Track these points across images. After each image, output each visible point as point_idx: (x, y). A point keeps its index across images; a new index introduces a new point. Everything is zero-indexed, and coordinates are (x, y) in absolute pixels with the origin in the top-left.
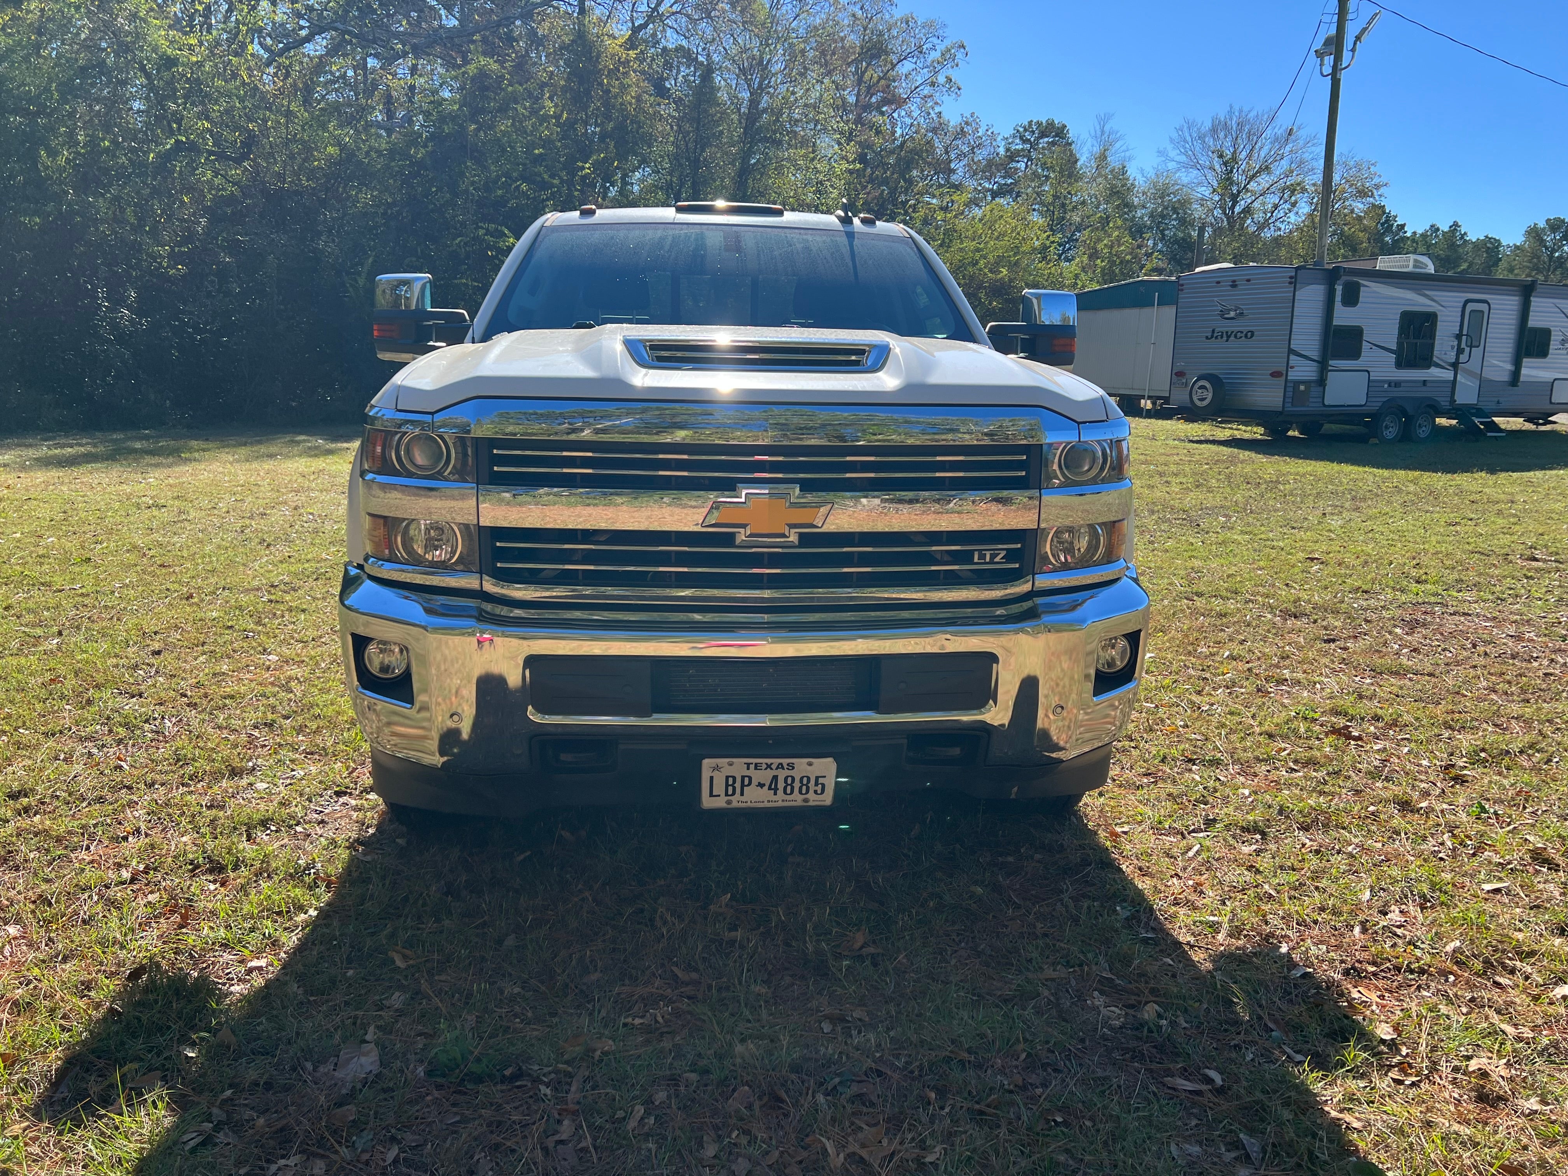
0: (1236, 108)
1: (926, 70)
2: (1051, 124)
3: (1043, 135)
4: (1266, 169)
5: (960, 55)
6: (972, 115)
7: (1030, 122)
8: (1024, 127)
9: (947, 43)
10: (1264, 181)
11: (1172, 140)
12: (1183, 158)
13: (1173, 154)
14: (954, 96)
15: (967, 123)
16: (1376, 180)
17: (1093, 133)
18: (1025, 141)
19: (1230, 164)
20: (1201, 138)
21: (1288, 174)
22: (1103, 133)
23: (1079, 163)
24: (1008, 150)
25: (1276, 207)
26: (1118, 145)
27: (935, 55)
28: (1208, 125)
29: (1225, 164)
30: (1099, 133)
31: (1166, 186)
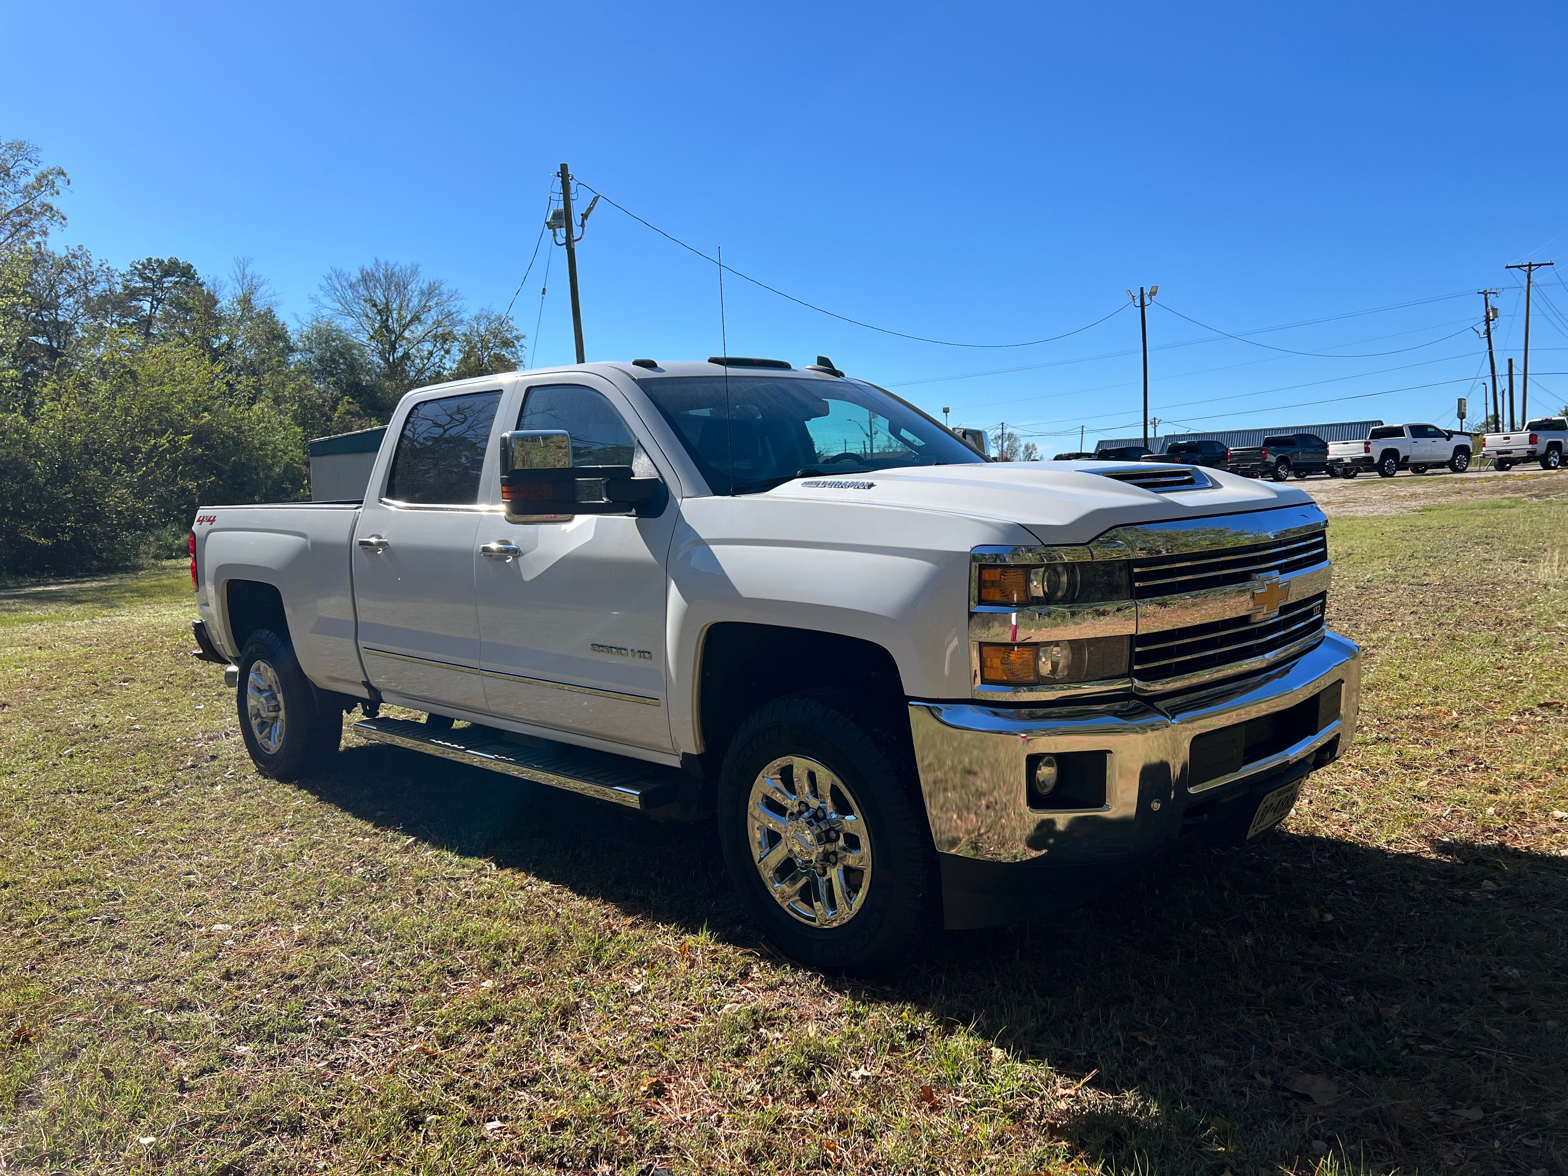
0: (382, 261)
1: (18, 196)
2: (174, 263)
3: (167, 273)
4: (416, 318)
5: (60, 182)
6: (80, 247)
7: (149, 260)
8: (143, 265)
9: (43, 168)
10: (418, 330)
11: (321, 288)
12: (338, 306)
13: (326, 301)
14: (58, 226)
15: (74, 256)
16: (515, 333)
17: (234, 277)
18: (146, 279)
19: (384, 311)
20: (352, 286)
21: (438, 324)
22: (244, 276)
23: (218, 306)
24: (126, 288)
25: (431, 353)
26: (262, 289)
27: (31, 180)
28: (355, 275)
29: (380, 312)
30: (240, 276)
31: (330, 332)
